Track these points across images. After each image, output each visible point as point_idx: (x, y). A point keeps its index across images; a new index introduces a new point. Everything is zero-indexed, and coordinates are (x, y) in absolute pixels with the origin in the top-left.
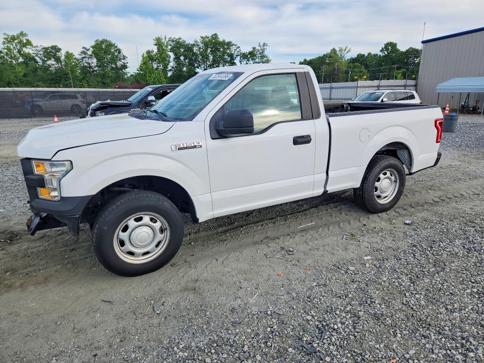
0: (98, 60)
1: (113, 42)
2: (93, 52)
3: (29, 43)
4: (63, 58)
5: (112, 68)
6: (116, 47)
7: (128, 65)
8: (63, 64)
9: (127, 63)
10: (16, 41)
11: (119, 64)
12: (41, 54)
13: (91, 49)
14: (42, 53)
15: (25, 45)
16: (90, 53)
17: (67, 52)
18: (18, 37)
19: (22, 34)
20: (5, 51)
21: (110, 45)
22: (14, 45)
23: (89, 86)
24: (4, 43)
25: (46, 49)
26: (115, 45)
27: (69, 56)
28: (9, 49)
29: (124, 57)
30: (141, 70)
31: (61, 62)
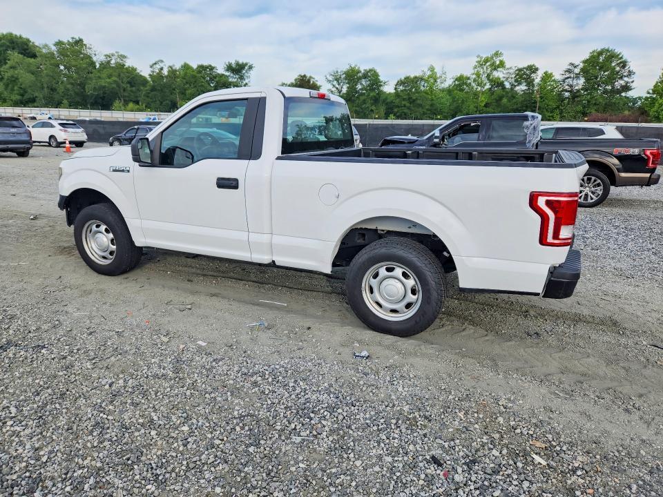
0: (587, 80)
1: (617, 51)
2: (582, 70)
3: (502, 64)
4: (537, 80)
5: (605, 92)
6: (621, 58)
7: (633, 85)
8: (536, 88)
9: (633, 82)
10: (488, 64)
11: (619, 83)
12: (512, 78)
13: (582, 65)
14: (513, 76)
15: (495, 68)
16: (577, 71)
17: (545, 73)
18: (492, 58)
19: (497, 54)
20: (474, 76)
21: (612, 56)
22: (485, 68)
23: (562, 119)
24: (475, 67)
25: (520, 70)
26: (621, 56)
27: (547, 77)
28: (478, 75)
29: (630, 73)
30: (654, 92)
31: (533, 86)
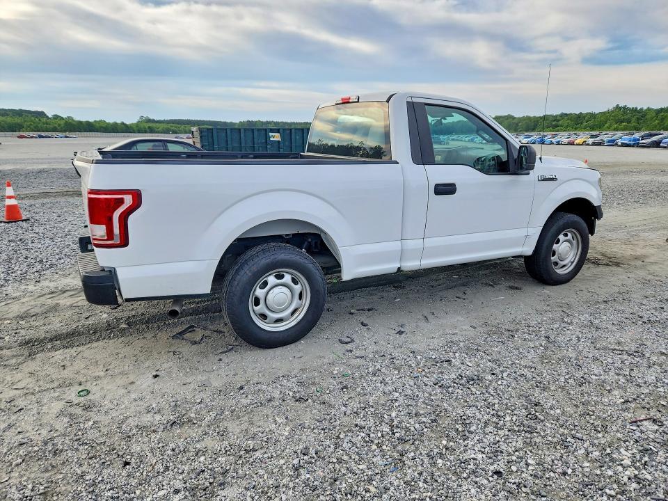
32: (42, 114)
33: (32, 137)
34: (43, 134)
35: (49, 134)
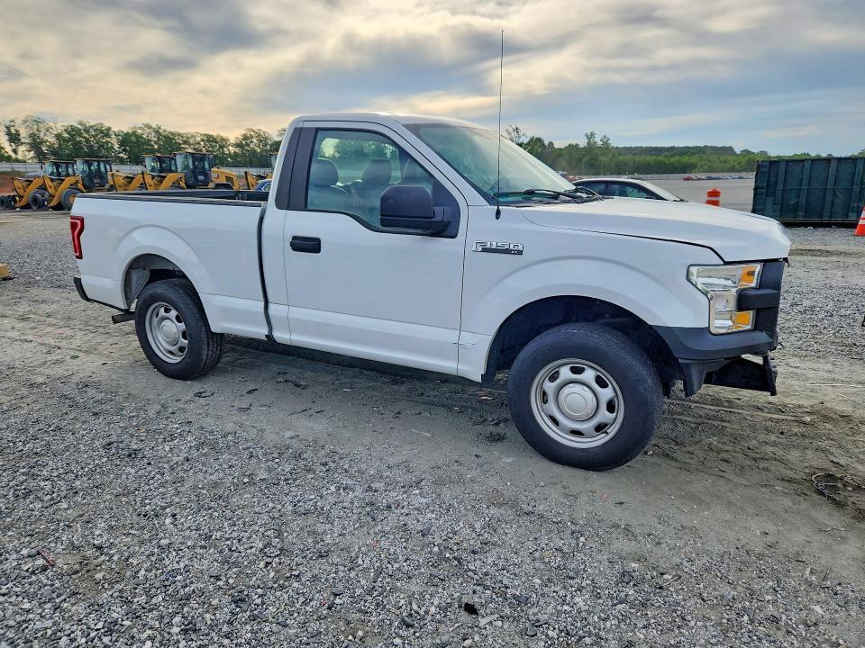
32: (729, 150)
33: (699, 179)
34: (713, 175)
35: (720, 175)
